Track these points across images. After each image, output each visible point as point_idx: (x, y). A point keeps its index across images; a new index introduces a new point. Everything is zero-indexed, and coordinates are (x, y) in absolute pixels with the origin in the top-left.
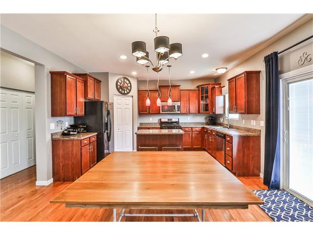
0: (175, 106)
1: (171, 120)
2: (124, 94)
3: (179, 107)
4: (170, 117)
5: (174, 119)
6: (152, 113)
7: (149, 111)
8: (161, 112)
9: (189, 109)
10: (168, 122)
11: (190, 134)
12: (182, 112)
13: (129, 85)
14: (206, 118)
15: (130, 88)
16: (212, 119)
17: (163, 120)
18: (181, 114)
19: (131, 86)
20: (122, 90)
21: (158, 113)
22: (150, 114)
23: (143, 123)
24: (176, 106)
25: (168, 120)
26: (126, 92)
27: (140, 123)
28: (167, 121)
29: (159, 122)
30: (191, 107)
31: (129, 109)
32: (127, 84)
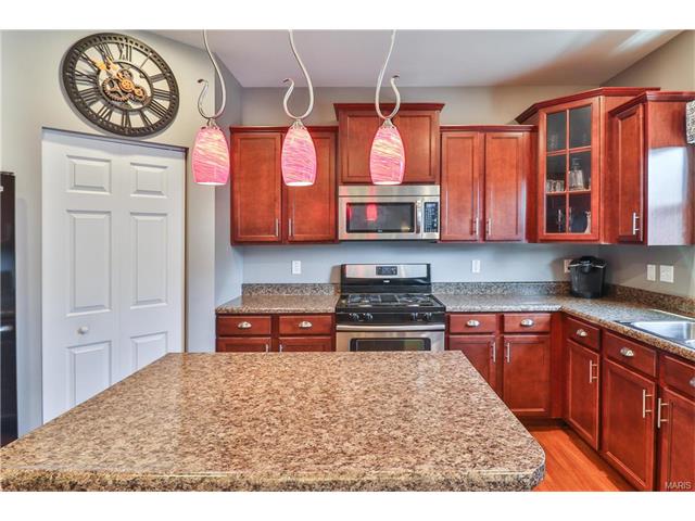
0: (412, 205)
1: (393, 270)
2: (125, 132)
3: (434, 211)
4: (386, 258)
5: (408, 266)
6: (297, 237)
7: (284, 227)
8: (343, 234)
9: (484, 223)
10: (380, 282)
11: (488, 348)
12: (446, 235)
13: (163, 85)
14: (557, 264)
15: (166, 104)
16: (593, 270)
17: (354, 272)
18: (444, 244)
19: (174, 96)
20: (110, 106)
21: (331, 240)
22: (287, 242)
23: (261, 286)
24: (420, 203)
25: (380, 271)
26: (136, 122)
27: (244, 286)
28: (373, 275)
29: (337, 280)
30: (491, 210)
31: (165, 215)
32: (150, 81)
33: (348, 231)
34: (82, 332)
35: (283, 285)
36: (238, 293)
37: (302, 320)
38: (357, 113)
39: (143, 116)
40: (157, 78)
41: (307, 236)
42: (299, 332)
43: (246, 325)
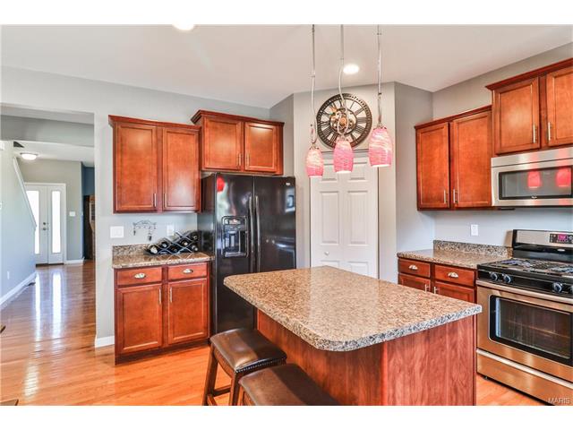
6: (462, 204)
7: (451, 197)
8: (495, 201)
13: (362, 115)
15: (364, 125)
19: (369, 118)
20: (336, 134)
23: (446, 243)
28: (548, 242)
29: (511, 244)
31: (366, 191)
32: (355, 114)
33: (501, 197)
34: (326, 254)
35: (462, 244)
36: (431, 247)
37: (451, 271)
38: (508, 88)
39: (352, 136)
40: (359, 112)
41: (469, 204)
42: (449, 280)
43: (414, 267)
